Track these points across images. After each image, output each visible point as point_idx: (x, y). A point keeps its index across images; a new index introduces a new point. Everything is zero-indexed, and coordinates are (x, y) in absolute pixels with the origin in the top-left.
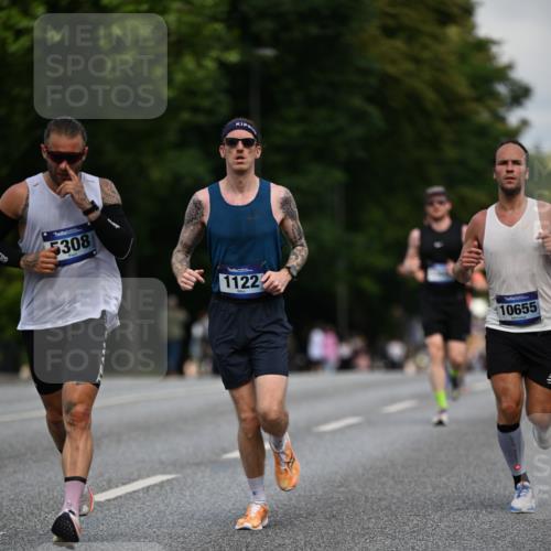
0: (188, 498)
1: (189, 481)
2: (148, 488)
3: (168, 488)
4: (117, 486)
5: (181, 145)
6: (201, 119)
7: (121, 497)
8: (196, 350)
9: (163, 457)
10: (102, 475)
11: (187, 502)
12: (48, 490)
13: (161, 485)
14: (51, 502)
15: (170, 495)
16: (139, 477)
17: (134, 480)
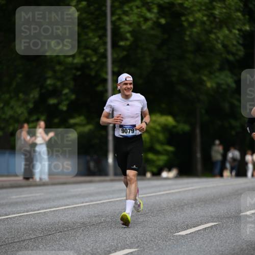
0: (224, 233)
1: (225, 225)
2: (205, 228)
3: (215, 229)
4: (191, 228)
5: (221, 69)
6: (231, 58)
7: (193, 233)
8: (228, 165)
9: (213, 214)
10: (184, 223)
11: (224, 235)
12: (159, 229)
13: (212, 227)
14: (160, 235)
15: (215, 232)
16: (202, 224)
17: (199, 225)
